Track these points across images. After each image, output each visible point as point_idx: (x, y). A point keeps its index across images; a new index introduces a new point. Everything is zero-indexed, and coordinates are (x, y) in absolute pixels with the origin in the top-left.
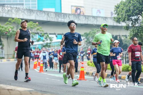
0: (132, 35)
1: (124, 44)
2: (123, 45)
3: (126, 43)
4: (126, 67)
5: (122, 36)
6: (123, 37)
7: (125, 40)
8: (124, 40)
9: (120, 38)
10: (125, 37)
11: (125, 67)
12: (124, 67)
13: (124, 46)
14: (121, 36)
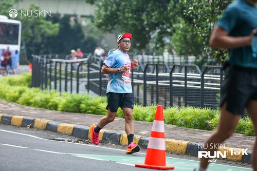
0: (102, 17)
1: (86, 38)
2: (82, 41)
3: (91, 35)
4: (75, 100)
5: (82, 16)
6: (85, 19)
7: (90, 28)
8: (88, 26)
9: (76, 21)
10: (89, 21)
11: (71, 103)
12: (68, 101)
13: (86, 43)
14: (79, 17)
